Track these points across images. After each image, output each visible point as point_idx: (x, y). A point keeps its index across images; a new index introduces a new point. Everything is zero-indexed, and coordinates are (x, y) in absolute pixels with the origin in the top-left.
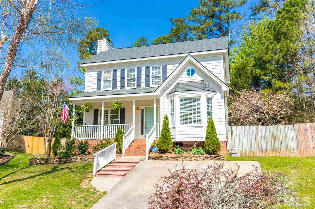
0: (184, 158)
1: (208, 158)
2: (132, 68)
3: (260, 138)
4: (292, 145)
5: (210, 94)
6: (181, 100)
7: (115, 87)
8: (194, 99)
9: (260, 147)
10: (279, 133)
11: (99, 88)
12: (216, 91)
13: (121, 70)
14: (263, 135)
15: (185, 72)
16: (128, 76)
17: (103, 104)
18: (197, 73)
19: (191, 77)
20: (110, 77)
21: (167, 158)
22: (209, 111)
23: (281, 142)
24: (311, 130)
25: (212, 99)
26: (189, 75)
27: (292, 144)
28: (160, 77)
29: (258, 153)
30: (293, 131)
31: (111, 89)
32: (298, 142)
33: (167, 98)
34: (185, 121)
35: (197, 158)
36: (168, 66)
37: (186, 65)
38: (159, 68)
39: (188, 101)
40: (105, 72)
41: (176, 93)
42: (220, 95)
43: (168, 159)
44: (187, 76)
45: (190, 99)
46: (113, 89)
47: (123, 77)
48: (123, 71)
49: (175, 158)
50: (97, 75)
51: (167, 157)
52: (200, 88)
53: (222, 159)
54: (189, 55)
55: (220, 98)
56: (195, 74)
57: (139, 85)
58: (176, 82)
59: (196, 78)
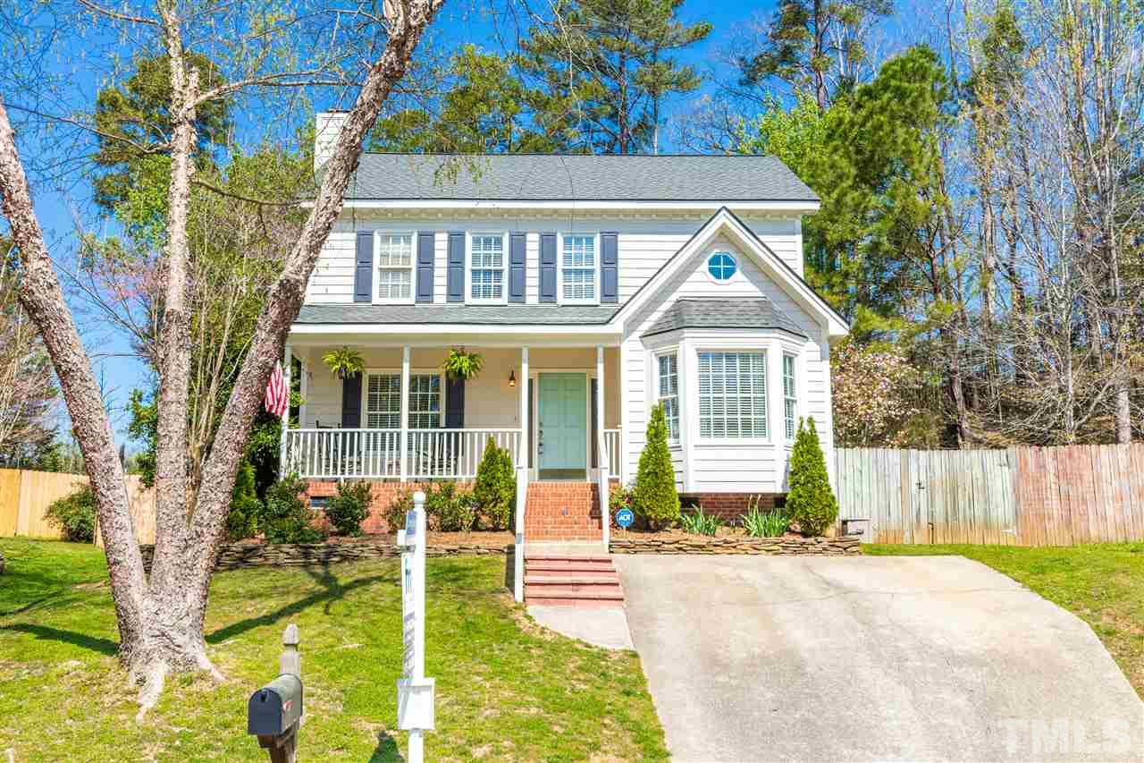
0: (735, 547)
1: (811, 548)
2: (491, 232)
3: (914, 488)
4: (1000, 510)
5: (791, 343)
6: (703, 355)
7: (425, 293)
8: (745, 356)
9: (914, 514)
10: (968, 472)
11: (362, 292)
12: (805, 334)
13: (451, 235)
14: (923, 478)
15: (705, 266)
16: (475, 258)
17: (406, 353)
18: (743, 272)
19: (722, 281)
20: (406, 257)
21: (676, 545)
22: (788, 397)
23: (971, 501)
24: (1057, 469)
25: (796, 360)
26: (718, 277)
27: (1002, 508)
28: (591, 272)
29: (907, 534)
30: (1006, 469)
31: (411, 300)
32: (1018, 501)
33: (645, 346)
34: (714, 426)
35: (776, 547)
36: (620, 237)
37: (712, 243)
38: (590, 241)
39: (724, 360)
40: (385, 239)
41: (687, 333)
42: (818, 348)
43: (680, 549)
44: (712, 278)
45: (730, 356)
46: (417, 302)
47: (455, 263)
48: (456, 241)
49: (704, 546)
50: (353, 245)
51: (677, 542)
52: (764, 321)
53: (854, 549)
54: (724, 212)
55: (818, 356)
56: (738, 275)
57: (517, 294)
58: (674, 297)
59: (740, 286)
